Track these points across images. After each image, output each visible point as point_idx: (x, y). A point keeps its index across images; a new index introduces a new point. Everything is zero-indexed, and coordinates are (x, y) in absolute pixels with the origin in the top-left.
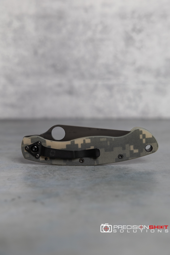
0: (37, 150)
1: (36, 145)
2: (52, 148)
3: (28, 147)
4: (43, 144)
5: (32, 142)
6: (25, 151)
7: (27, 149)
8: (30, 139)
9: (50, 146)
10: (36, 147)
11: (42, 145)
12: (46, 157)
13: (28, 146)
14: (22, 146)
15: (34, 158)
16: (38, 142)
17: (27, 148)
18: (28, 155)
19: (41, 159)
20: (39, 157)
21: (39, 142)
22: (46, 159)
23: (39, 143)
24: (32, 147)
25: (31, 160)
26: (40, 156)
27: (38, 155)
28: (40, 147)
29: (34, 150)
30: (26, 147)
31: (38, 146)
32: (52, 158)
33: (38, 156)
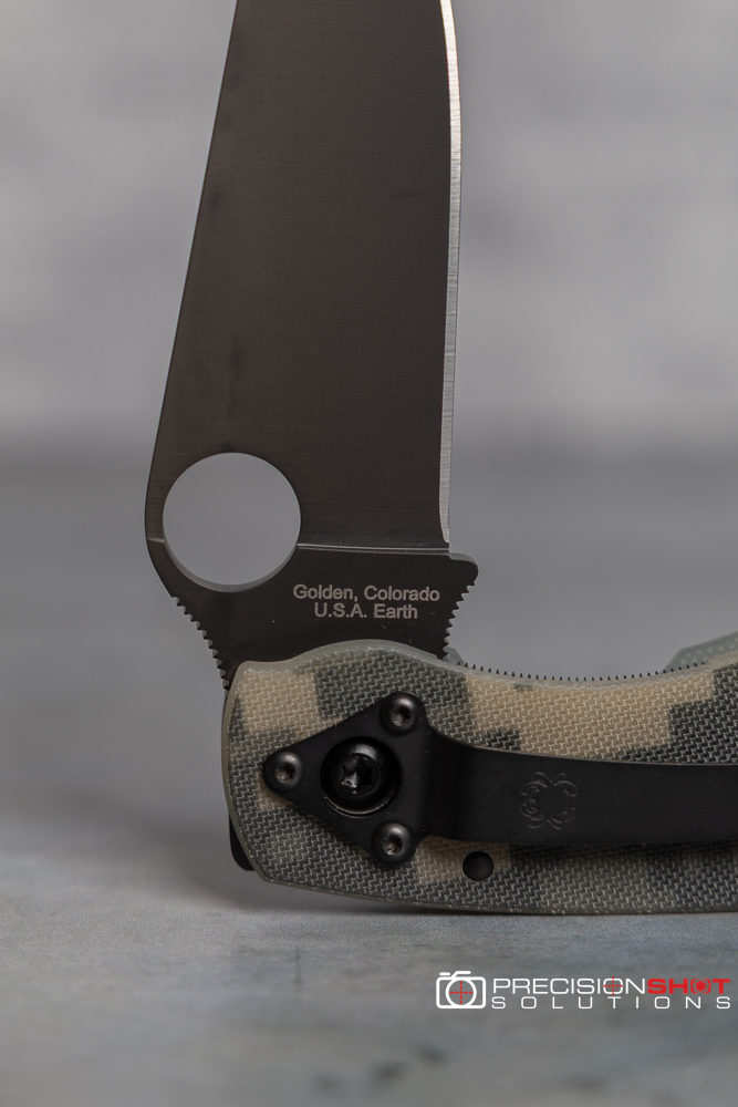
0: (385, 779)
1: (376, 732)
2: (528, 747)
3: (291, 759)
4: (440, 718)
5: (326, 707)
6: (265, 804)
7: (282, 777)
8: (307, 684)
9: (511, 736)
10: (366, 751)
11: (434, 732)
12: (477, 847)
13: (291, 749)
14: (226, 753)
15: (352, 866)
16: (386, 706)
17: (289, 768)
18: (293, 842)
19: (430, 871)
20: (410, 855)
21: (406, 702)
22: (475, 865)
23: (404, 711)
24: (328, 752)
25: (323, 888)
26: (416, 837)
27: (397, 830)
28: (410, 755)
29: (353, 782)
30: (270, 765)
31: (396, 744)
32: (541, 854)
33: (396, 840)
